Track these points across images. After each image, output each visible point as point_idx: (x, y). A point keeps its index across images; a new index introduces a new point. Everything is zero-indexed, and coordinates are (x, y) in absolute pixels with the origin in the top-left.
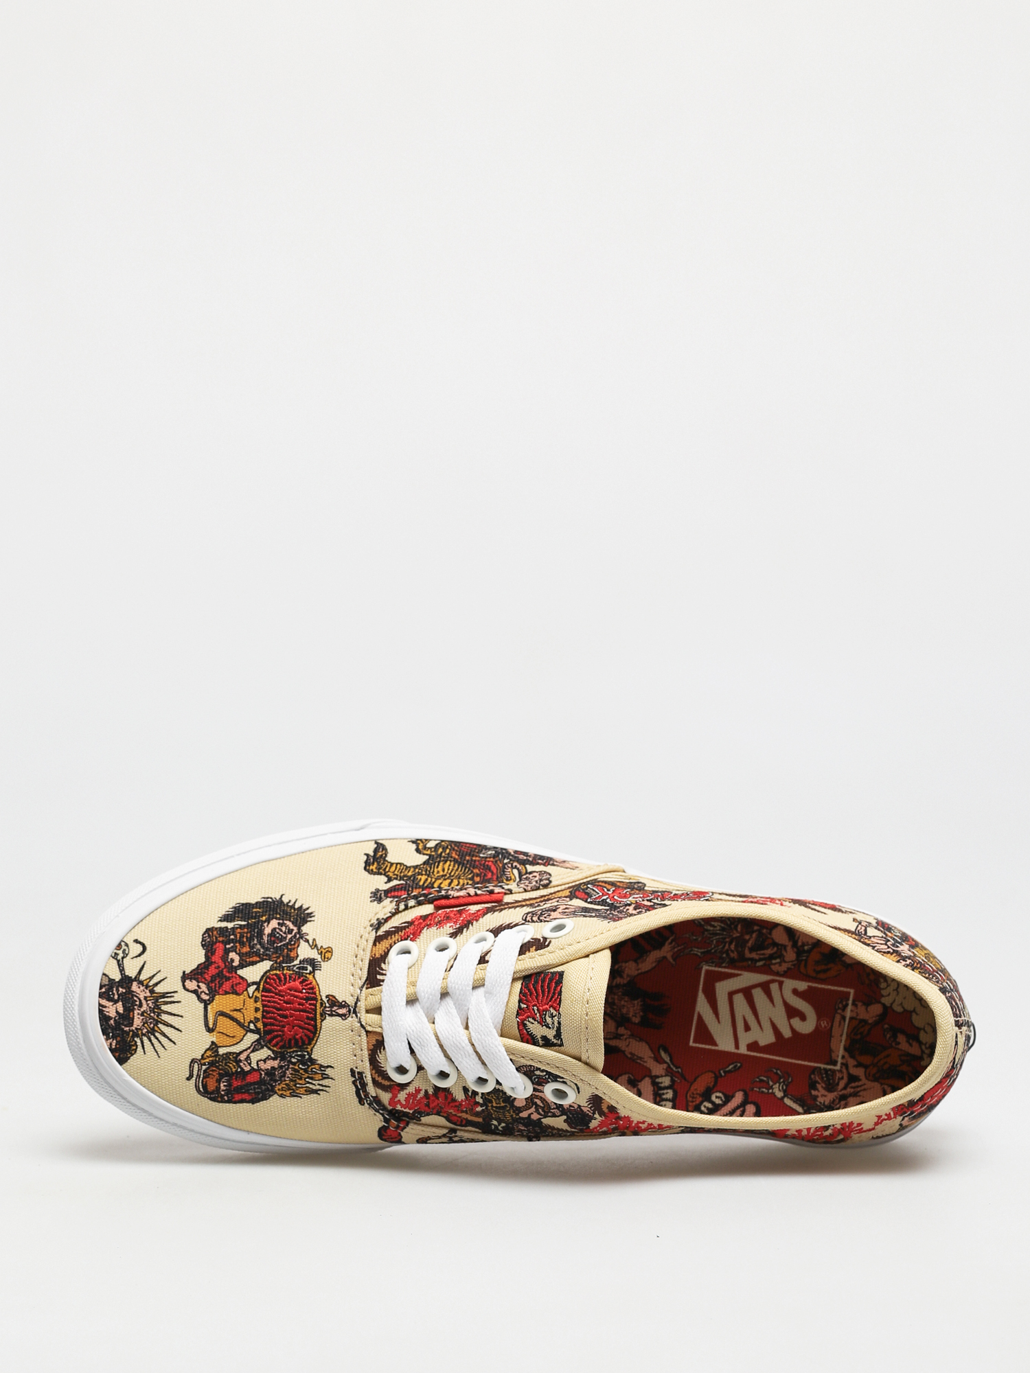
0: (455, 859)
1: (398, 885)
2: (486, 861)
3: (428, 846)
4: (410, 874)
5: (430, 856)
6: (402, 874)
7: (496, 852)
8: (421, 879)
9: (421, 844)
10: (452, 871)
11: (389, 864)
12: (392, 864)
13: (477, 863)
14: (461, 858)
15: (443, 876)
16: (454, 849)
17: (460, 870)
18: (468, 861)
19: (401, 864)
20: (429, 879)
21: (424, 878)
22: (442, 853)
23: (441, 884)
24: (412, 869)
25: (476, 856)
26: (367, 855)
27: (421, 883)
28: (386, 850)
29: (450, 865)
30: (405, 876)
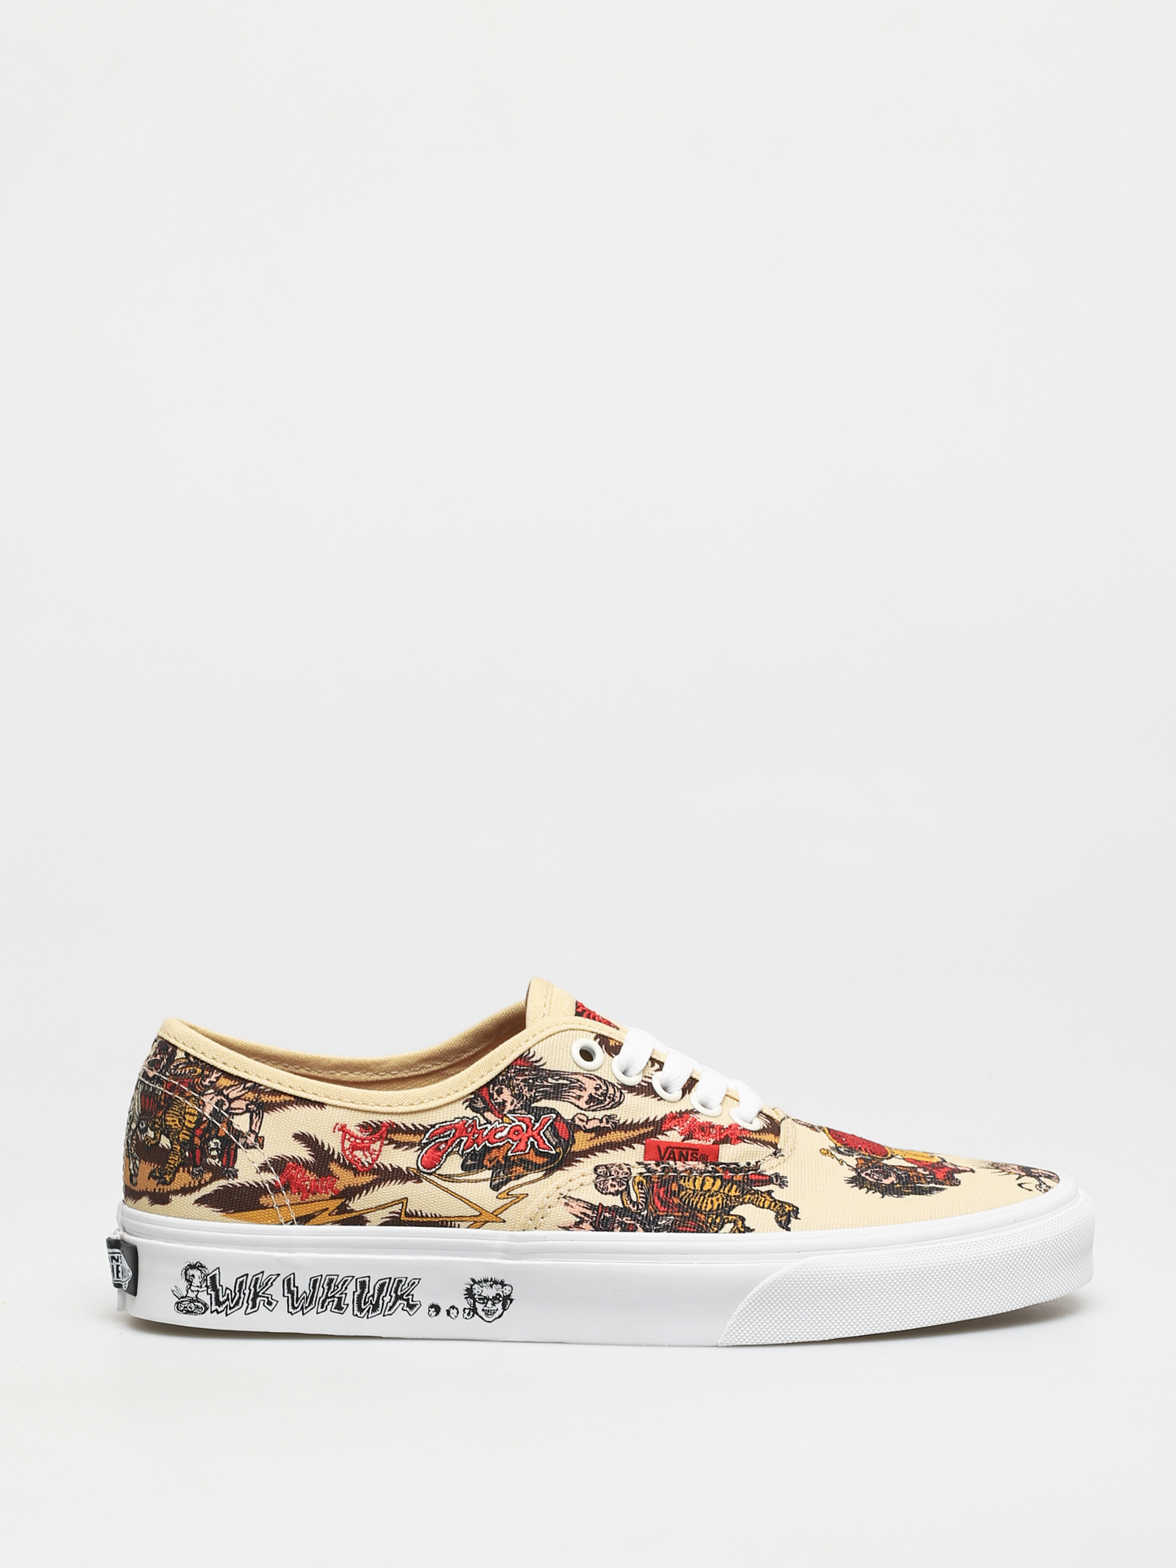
0: (701, 1213)
1: (758, 1186)
2: (667, 1212)
3: (732, 1224)
4: (748, 1196)
5: (729, 1215)
6: (756, 1196)
7: (657, 1225)
8: (736, 1191)
9: (739, 1226)
10: (703, 1201)
11: (772, 1208)
12: (769, 1208)
13: (676, 1210)
14: (694, 1213)
15: (712, 1196)
16: (703, 1222)
17: (695, 1203)
18: (687, 1212)
19: (759, 1206)
20: (726, 1192)
21: (732, 1193)
22: (716, 1218)
23: (713, 1184)
24: (746, 1201)
25: (678, 1217)
26: (796, 1218)
27: (735, 1187)
28: (777, 1221)
29: (706, 1207)
30: (754, 1194)
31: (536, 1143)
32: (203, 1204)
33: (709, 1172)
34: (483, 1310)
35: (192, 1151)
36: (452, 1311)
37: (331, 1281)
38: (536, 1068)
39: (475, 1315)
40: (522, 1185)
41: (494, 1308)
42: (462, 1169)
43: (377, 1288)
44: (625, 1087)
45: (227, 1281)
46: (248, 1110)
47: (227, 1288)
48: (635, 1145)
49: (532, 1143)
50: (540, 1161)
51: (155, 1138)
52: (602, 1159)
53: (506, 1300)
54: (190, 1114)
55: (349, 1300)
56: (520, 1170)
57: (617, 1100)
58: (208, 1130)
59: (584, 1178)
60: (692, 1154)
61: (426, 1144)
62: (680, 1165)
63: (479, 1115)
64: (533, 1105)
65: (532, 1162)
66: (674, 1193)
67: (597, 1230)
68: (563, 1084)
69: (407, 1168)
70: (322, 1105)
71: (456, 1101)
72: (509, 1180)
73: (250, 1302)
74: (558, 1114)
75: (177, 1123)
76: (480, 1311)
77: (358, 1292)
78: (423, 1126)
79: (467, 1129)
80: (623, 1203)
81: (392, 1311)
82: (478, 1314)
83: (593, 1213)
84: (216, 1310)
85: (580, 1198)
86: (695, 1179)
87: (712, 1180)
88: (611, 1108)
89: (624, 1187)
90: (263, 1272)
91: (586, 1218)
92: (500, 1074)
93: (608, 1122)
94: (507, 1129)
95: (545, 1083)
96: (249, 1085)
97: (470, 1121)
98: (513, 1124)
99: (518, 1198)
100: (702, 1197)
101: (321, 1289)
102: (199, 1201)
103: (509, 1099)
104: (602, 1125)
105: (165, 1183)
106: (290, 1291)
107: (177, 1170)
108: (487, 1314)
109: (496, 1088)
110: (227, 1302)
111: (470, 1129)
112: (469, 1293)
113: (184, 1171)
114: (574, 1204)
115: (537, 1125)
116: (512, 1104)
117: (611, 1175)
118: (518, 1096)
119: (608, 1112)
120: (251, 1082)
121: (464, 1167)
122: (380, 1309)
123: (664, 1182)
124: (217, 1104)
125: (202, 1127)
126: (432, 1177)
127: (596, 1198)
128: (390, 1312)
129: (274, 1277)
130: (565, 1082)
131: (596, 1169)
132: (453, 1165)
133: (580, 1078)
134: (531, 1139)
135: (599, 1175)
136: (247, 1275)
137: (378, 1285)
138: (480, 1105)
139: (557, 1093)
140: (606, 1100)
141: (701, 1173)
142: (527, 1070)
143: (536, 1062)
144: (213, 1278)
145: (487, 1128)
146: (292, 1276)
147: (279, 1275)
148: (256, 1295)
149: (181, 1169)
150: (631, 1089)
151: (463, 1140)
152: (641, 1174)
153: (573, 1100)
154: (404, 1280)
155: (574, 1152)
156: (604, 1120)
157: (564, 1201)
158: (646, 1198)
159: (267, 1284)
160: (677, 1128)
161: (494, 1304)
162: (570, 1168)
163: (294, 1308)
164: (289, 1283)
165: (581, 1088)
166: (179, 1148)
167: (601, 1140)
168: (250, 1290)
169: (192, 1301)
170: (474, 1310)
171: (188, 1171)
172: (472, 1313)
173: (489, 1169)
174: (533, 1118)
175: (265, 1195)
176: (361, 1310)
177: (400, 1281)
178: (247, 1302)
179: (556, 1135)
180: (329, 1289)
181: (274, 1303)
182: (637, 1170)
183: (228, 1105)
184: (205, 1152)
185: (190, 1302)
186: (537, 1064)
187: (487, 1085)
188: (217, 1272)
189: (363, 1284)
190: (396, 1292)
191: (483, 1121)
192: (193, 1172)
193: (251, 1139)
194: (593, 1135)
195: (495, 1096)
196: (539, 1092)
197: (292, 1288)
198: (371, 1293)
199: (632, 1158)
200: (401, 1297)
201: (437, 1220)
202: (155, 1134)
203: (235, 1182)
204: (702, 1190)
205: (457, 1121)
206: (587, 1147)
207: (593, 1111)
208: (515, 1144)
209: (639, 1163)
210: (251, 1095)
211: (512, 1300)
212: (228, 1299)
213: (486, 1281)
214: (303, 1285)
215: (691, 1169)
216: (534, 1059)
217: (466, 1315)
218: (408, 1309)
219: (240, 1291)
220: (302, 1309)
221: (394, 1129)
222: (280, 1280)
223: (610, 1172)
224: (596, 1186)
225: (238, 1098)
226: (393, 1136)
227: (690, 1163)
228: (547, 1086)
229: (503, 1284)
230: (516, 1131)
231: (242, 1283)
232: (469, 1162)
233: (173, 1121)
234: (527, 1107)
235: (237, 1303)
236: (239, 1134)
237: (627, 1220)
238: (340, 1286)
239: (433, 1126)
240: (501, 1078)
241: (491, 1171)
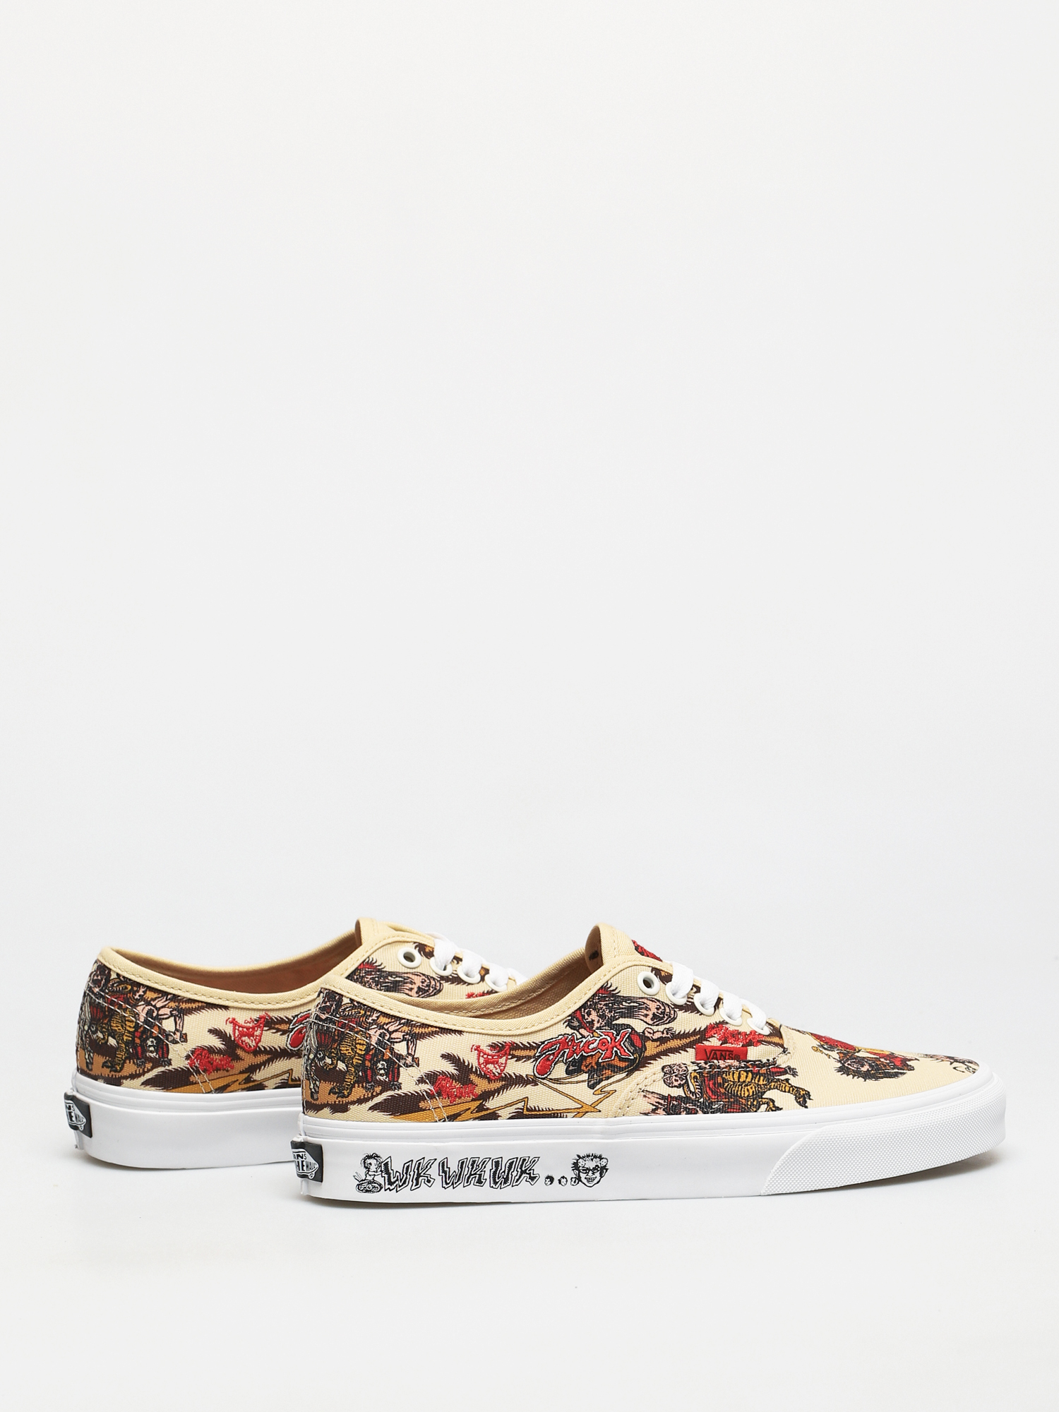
0: (742, 1098)
1: (778, 1076)
2: (718, 1098)
3: (766, 1105)
4: (773, 1084)
5: (762, 1098)
6: (778, 1083)
7: (712, 1108)
8: (763, 1081)
9: (771, 1106)
10: (742, 1089)
11: (792, 1091)
12: (789, 1092)
13: (724, 1096)
14: (737, 1099)
15: (747, 1085)
16: (745, 1105)
17: (736, 1091)
18: (731, 1098)
19: (782, 1091)
20: (756, 1082)
21: (761, 1083)
22: (754, 1101)
23: (747, 1077)
24: (772, 1087)
25: (726, 1101)
26: (810, 1099)
27: (762, 1078)
28: (797, 1102)
29: (745, 1093)
30: (776, 1082)
31: (618, 1051)
32: (376, 1110)
33: (742, 1067)
34: (586, 1178)
35: (365, 1071)
36: (562, 1180)
37: (474, 1162)
38: (614, 995)
39: (580, 1182)
40: (611, 1084)
41: (594, 1176)
42: (567, 1074)
43: (507, 1166)
44: (676, 1006)
45: (397, 1166)
46: (404, 1039)
47: (397, 1172)
48: (688, 1049)
49: (616, 1051)
50: (623, 1065)
51: (332, 1064)
52: (666, 1060)
53: (603, 1170)
54: (360, 1044)
55: (487, 1176)
56: (608, 1072)
57: (672, 1016)
58: (375, 1055)
59: (656, 1076)
60: (729, 1055)
61: (539, 1057)
62: (722, 1063)
63: (575, 1032)
64: (614, 1023)
65: (617, 1066)
66: (720, 1085)
67: (669, 1114)
68: (634, 1006)
69: (527, 1075)
70: (460, 1032)
71: (558, 1023)
72: (601, 1081)
73: (414, 1181)
74: (632, 1029)
75: (350, 1051)
76: (583, 1179)
77: (494, 1170)
78: (536, 1043)
79: (568, 1043)
80: (685, 1093)
81: (519, 1182)
82: (581, 1182)
83: (665, 1102)
84: (389, 1188)
85: (654, 1091)
86: (733, 1073)
87: (745, 1074)
88: (668, 1023)
89: (684, 1081)
90: (424, 1158)
91: (660, 1106)
92: (588, 1000)
93: (667, 1034)
94: (598, 1041)
95: (621, 1006)
96: (403, 1021)
97: (570, 1037)
98: (601, 1038)
99: (609, 1094)
100: (740, 1087)
101: (467, 1169)
102: (372, 1108)
103: (596, 1019)
104: (664, 1036)
105: (344, 1096)
106: (444, 1172)
107: (353, 1086)
108: (588, 1181)
109: (586, 1011)
110: (397, 1182)
111: (570, 1043)
112: (576, 1166)
113: (359, 1087)
114: (650, 1096)
115: (618, 1038)
116: (598, 1022)
117: (674, 1073)
118: (602, 1016)
119: (667, 1026)
120: (404, 1019)
121: (568, 1072)
122: (509, 1181)
123: (712, 1077)
124: (380, 1036)
125: (371, 1053)
126: (545, 1081)
127: (666, 1091)
128: (517, 1184)
129: (432, 1161)
130: (635, 1004)
131: (663, 1068)
132: (559, 1071)
133: (645, 1001)
134: (615, 1049)
135: (665, 1073)
136: (412, 1161)
137: (508, 1164)
138: (576, 1024)
139: (630, 1013)
140: (664, 1017)
141: (738, 1069)
142: (607, 997)
143: (613, 990)
144: (386, 1165)
145: (582, 1041)
146: (446, 1160)
147: (436, 1159)
148: (419, 1175)
149: (357, 1085)
150: (681, 1008)
151: (565, 1052)
152: (695, 1070)
153: (642, 1018)
154: (527, 1159)
155: (647, 1056)
156: (665, 1032)
157: (643, 1094)
158: (701, 1089)
159: (427, 1167)
160: (716, 1035)
161: (593, 1174)
162: (644, 1069)
163: (447, 1184)
164: (443, 1165)
165: (647, 1009)
166: (353, 1070)
167: (664, 1047)
168: (414, 1172)
169: (370, 1183)
170: (579, 1179)
171: (362, 1087)
172: (577, 1181)
173: (586, 1073)
174: (615, 1032)
175: (424, 1101)
176: (495, 1183)
177: (524, 1160)
178: (412, 1181)
179: (632, 1044)
180: (472, 1168)
181: (432, 1181)
182: (692, 1068)
183: (388, 1036)
184: (374, 1071)
185: (369, 1184)
186: (614, 992)
187: (580, 1009)
188: (389, 1160)
189: (497, 1163)
190: (521, 1168)
191: (579, 1036)
192: (366, 1087)
193: (409, 1060)
194: (658, 1043)
195: (586, 1017)
196: (617, 1013)
197: (446, 1169)
198: (503, 1170)
199: (686, 1058)
200: (525, 1172)
201: (550, 1113)
202: (332, 1061)
203: (400, 1092)
204: (739, 1081)
205: (560, 1037)
206: (655, 1052)
207: (657, 1025)
208: (604, 1053)
209: (693, 1063)
210: (406, 1029)
211: (607, 1170)
212: (397, 1180)
213: (588, 1156)
214: (453, 1166)
215: (729, 1065)
216: (611, 989)
217: (573, 1183)
218: (530, 1180)
219: (406, 1173)
220: (453, 1184)
221: (515, 1047)
222: (436, 1163)
223: (673, 1070)
224: (664, 1081)
225: (396, 1031)
226: (514, 1052)
227: (728, 1061)
228: (623, 1008)
229: (601, 1158)
230: (603, 1043)
231: (408, 1167)
232: (571, 1068)
233: (347, 1050)
234: (609, 1024)
235: (404, 1182)
236: (400, 1057)
237: (689, 1106)
238: (480, 1166)
239: (543, 1043)
240: (589, 1003)
241: (587, 1074)
